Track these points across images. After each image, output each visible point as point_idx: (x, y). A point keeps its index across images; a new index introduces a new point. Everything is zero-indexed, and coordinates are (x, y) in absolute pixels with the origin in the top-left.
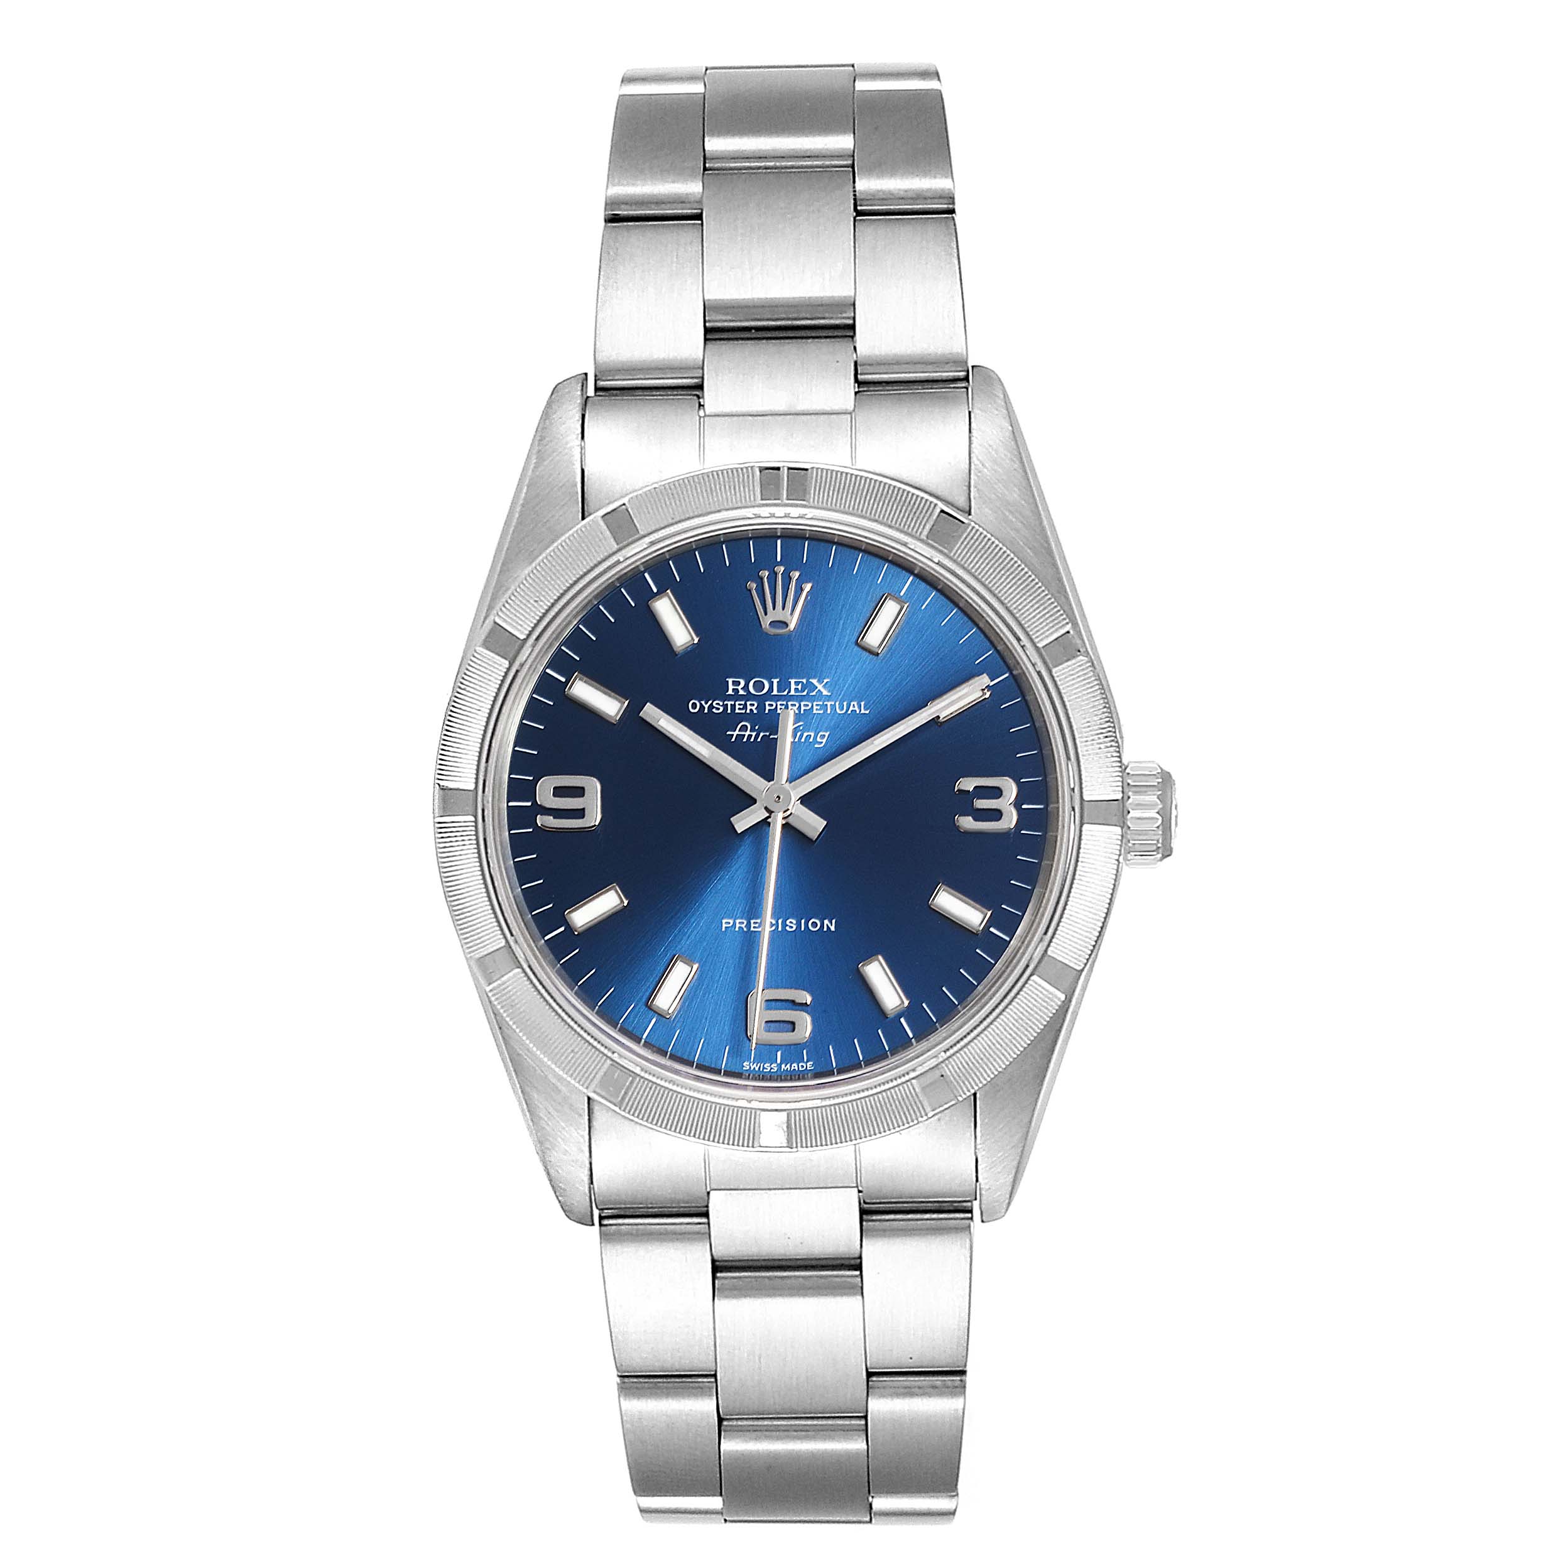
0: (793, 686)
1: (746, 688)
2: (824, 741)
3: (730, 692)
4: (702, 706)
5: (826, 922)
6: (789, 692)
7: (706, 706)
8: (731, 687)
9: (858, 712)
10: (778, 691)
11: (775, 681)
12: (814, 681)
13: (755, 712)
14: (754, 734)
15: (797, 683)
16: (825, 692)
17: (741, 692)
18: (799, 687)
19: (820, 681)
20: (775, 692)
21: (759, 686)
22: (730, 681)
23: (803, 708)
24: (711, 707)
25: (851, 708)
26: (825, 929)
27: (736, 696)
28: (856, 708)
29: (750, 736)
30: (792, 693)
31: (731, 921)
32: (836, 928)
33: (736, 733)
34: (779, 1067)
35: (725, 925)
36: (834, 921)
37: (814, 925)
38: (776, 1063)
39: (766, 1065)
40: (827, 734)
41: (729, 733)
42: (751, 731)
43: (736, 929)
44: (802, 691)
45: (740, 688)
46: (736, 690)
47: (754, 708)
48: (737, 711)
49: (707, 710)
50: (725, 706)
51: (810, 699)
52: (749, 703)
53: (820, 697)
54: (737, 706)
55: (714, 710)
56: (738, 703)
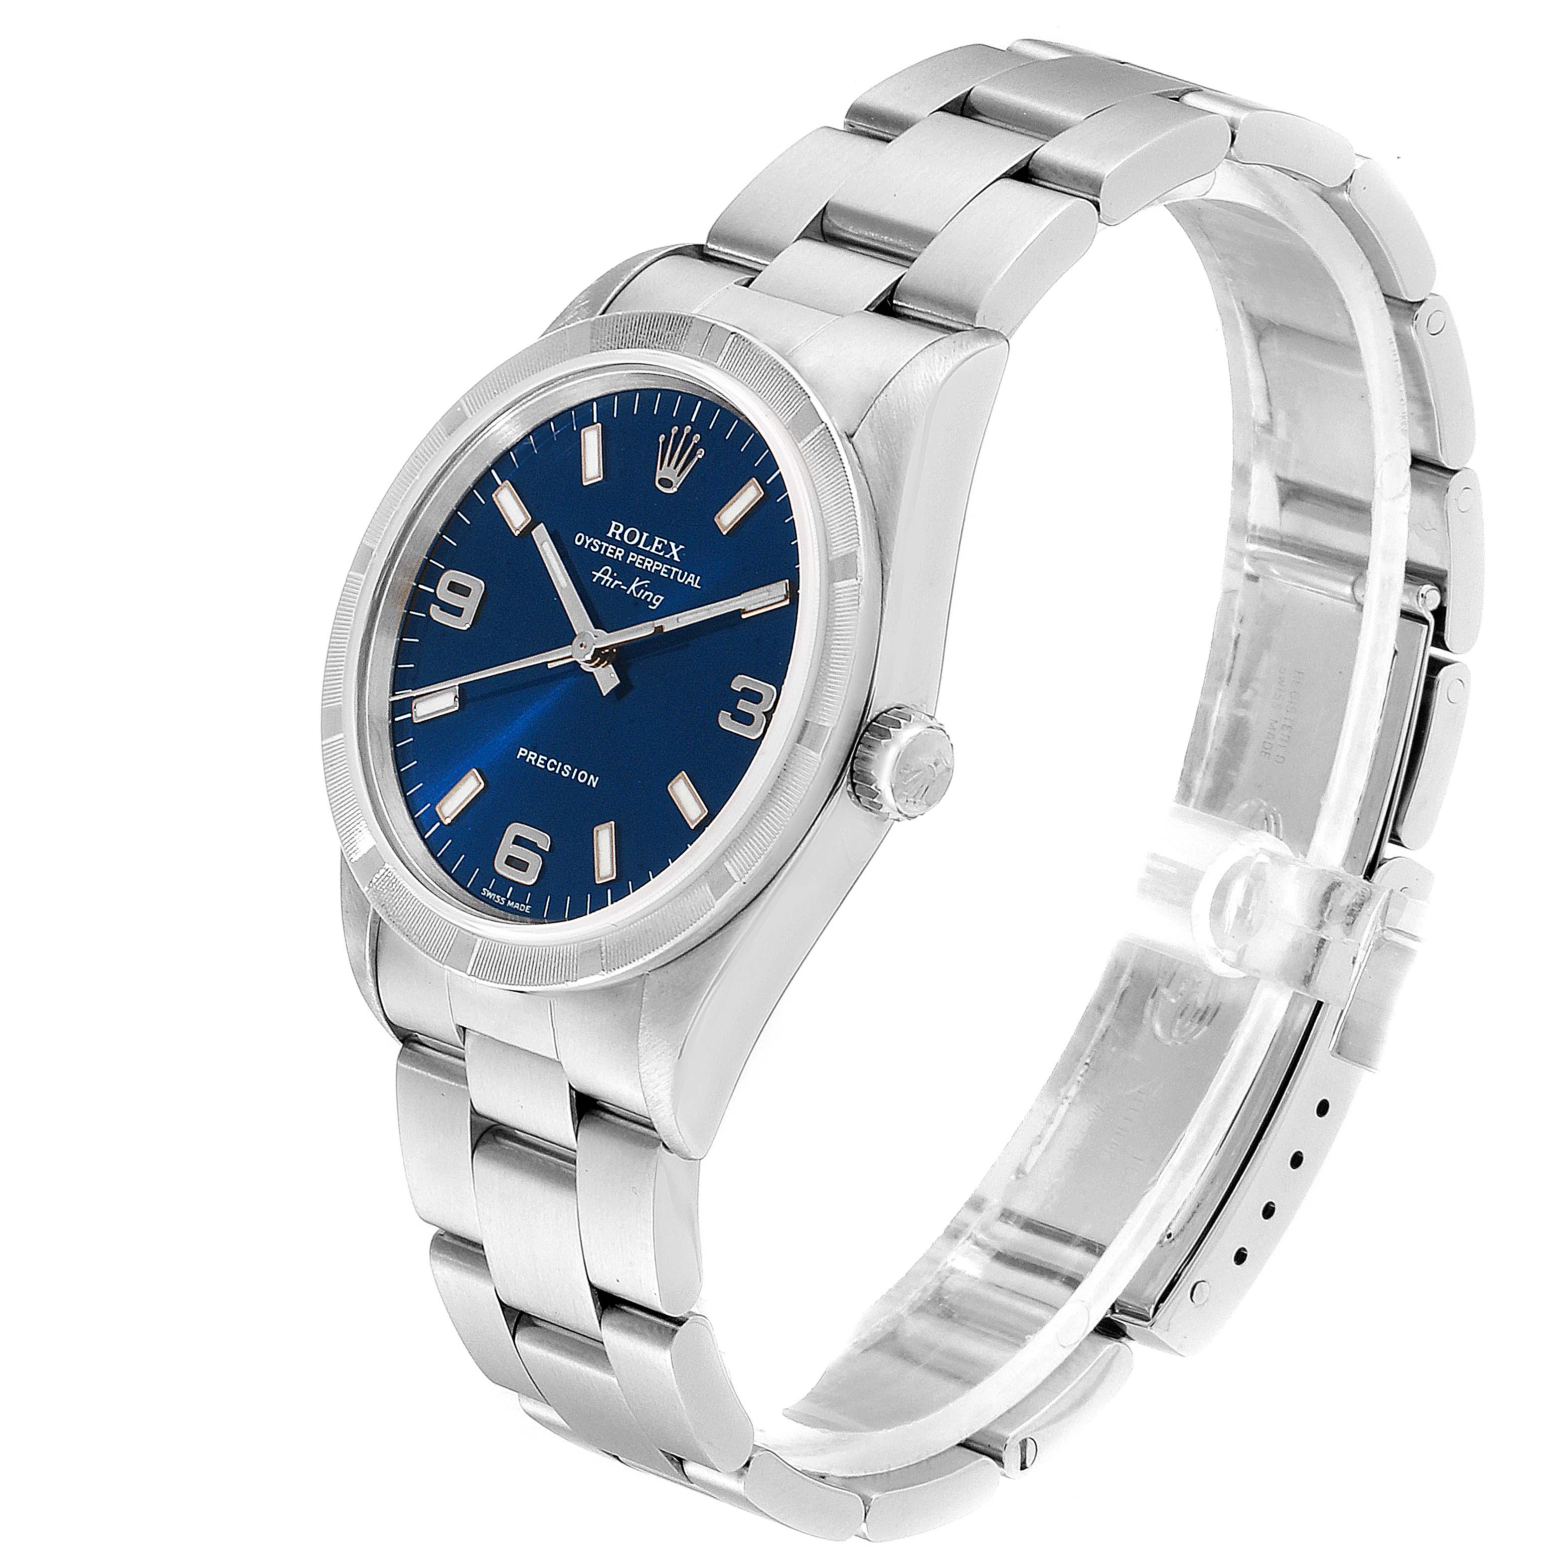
0: (656, 544)
1: (622, 535)
2: (658, 604)
3: (610, 535)
4: (585, 542)
5: (592, 777)
6: (651, 549)
7: (588, 542)
8: (612, 530)
9: (692, 585)
10: (644, 546)
11: (645, 535)
12: (673, 545)
13: (620, 559)
14: (611, 580)
15: (659, 542)
16: (676, 558)
17: (617, 538)
18: (660, 547)
19: (676, 547)
20: (641, 546)
21: (632, 536)
22: (614, 523)
23: (655, 567)
24: (591, 544)
25: (689, 580)
26: (589, 784)
27: (612, 541)
28: (692, 581)
29: (608, 581)
30: (653, 550)
31: (526, 751)
32: (596, 786)
33: (599, 575)
34: (506, 902)
35: (520, 753)
36: (597, 778)
37: (583, 776)
38: (505, 897)
39: (498, 897)
40: (662, 598)
41: (593, 573)
42: (610, 577)
43: (528, 760)
44: (660, 551)
45: (618, 532)
46: (614, 534)
47: (620, 555)
48: (608, 554)
49: (586, 546)
50: (601, 546)
51: (663, 560)
52: (619, 549)
53: (671, 561)
54: (609, 550)
55: (592, 548)
56: (611, 546)
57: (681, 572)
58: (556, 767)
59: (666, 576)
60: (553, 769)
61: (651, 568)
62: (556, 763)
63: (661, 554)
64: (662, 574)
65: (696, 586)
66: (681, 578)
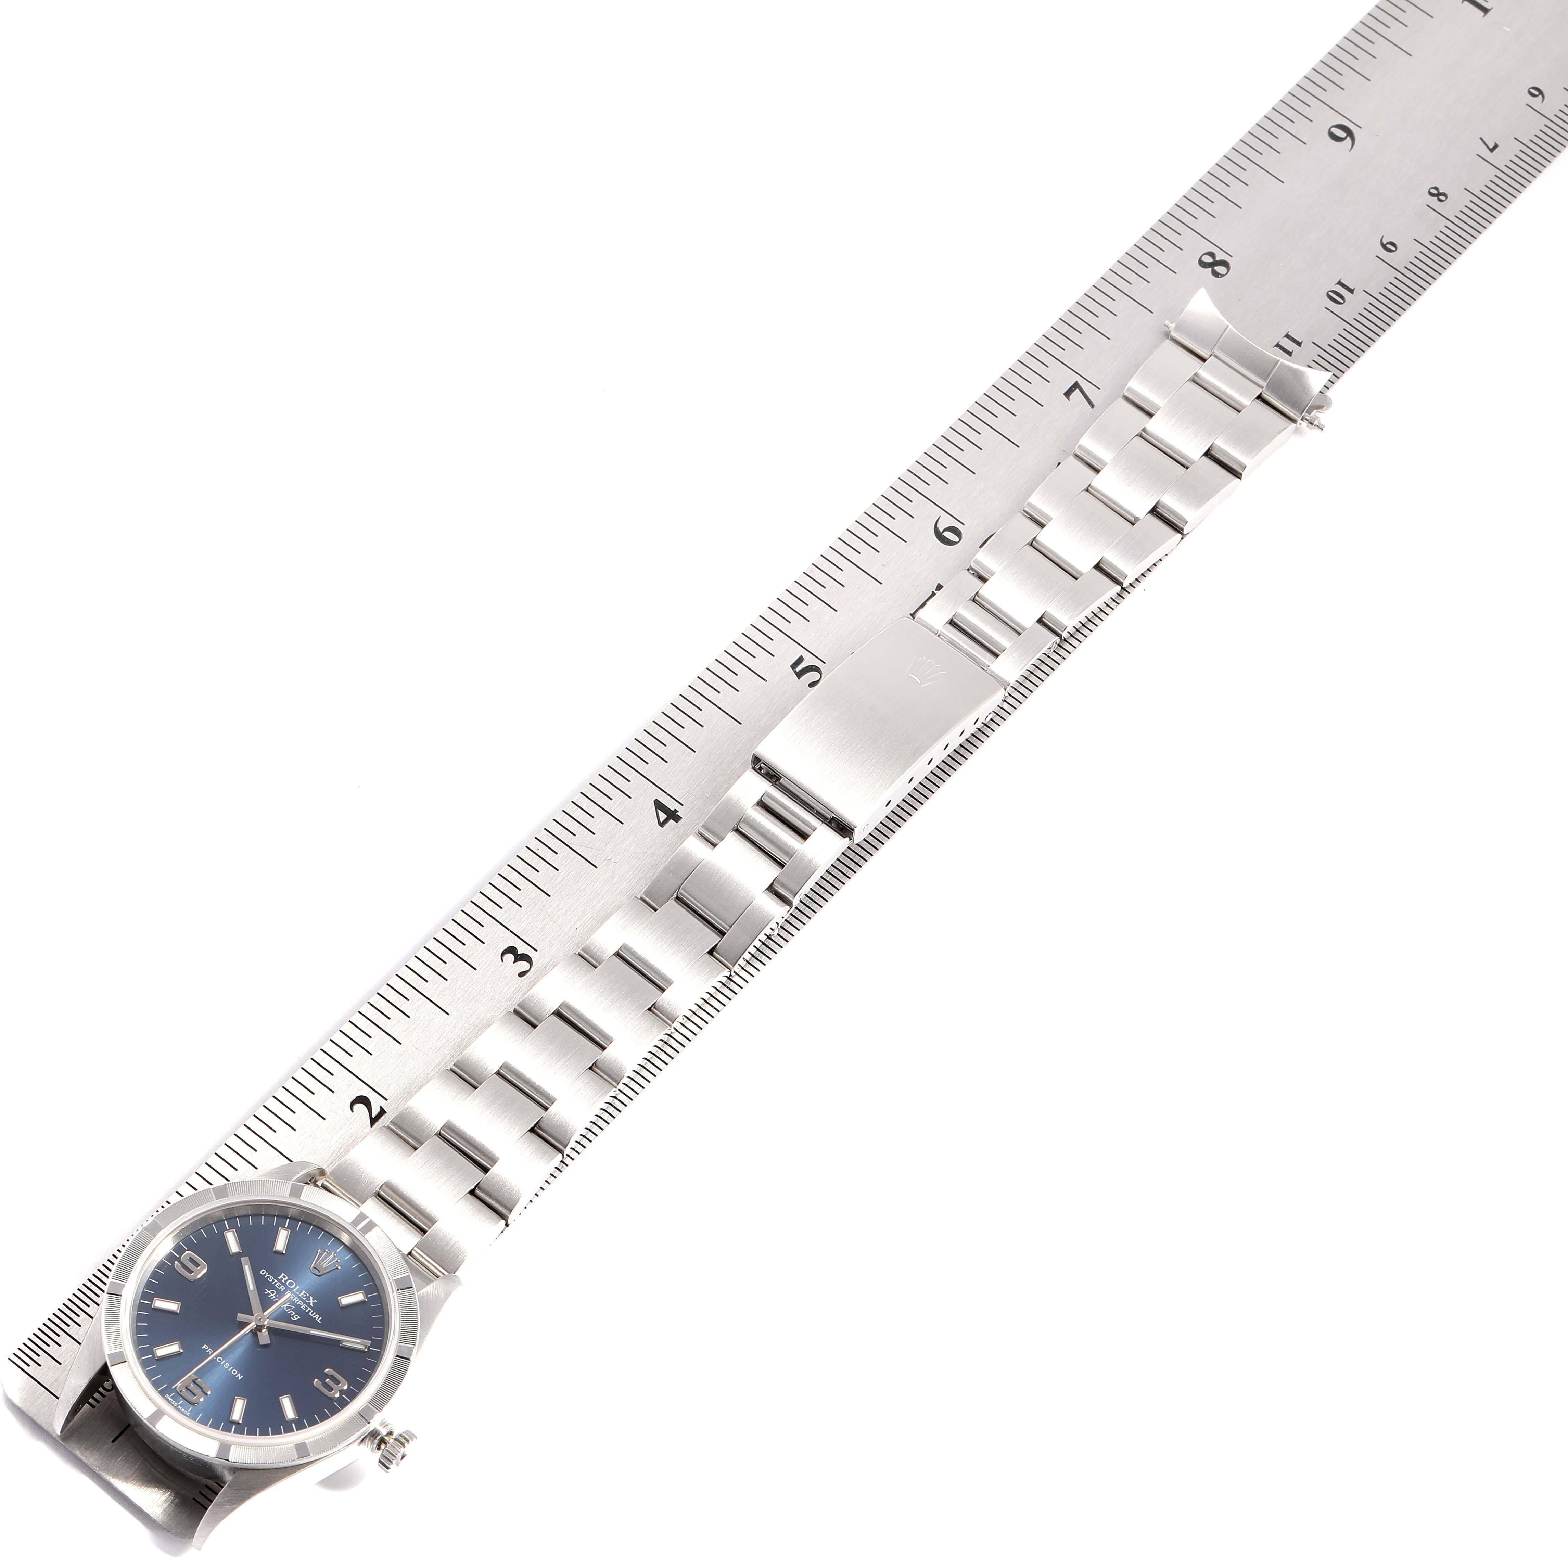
0: (302, 1294)
1: (286, 1281)
2: (296, 1319)
3: (280, 1278)
5: (239, 1375)
8: (281, 1276)
11: (298, 1287)
13: (282, 1291)
14: (274, 1297)
15: (305, 1294)
18: (304, 1295)
19: (313, 1300)
20: (294, 1290)
22: (283, 1274)
23: (299, 1303)
24: (269, 1277)
25: (315, 1316)
26: (237, 1376)
27: (280, 1281)
28: (317, 1318)
29: (272, 1297)
31: (208, 1348)
32: (241, 1379)
33: (269, 1292)
34: (178, 1405)
35: (204, 1347)
36: (242, 1376)
37: (234, 1372)
38: (178, 1403)
39: (174, 1401)
40: (299, 1317)
41: (266, 1290)
42: (275, 1295)
43: (207, 1351)
44: (304, 1297)
45: (284, 1279)
46: (282, 1279)
47: (282, 1289)
48: (276, 1285)
49: (265, 1277)
50: (273, 1281)
51: (305, 1302)
52: (282, 1286)
53: (308, 1304)
54: (277, 1284)
55: (268, 1279)
56: (279, 1283)
57: (312, 1311)
58: (222, 1361)
59: (304, 1309)
60: (220, 1361)
61: (297, 1302)
62: (222, 1360)
63: (304, 1299)
64: (302, 1307)
65: (318, 1321)
66: (312, 1314)
